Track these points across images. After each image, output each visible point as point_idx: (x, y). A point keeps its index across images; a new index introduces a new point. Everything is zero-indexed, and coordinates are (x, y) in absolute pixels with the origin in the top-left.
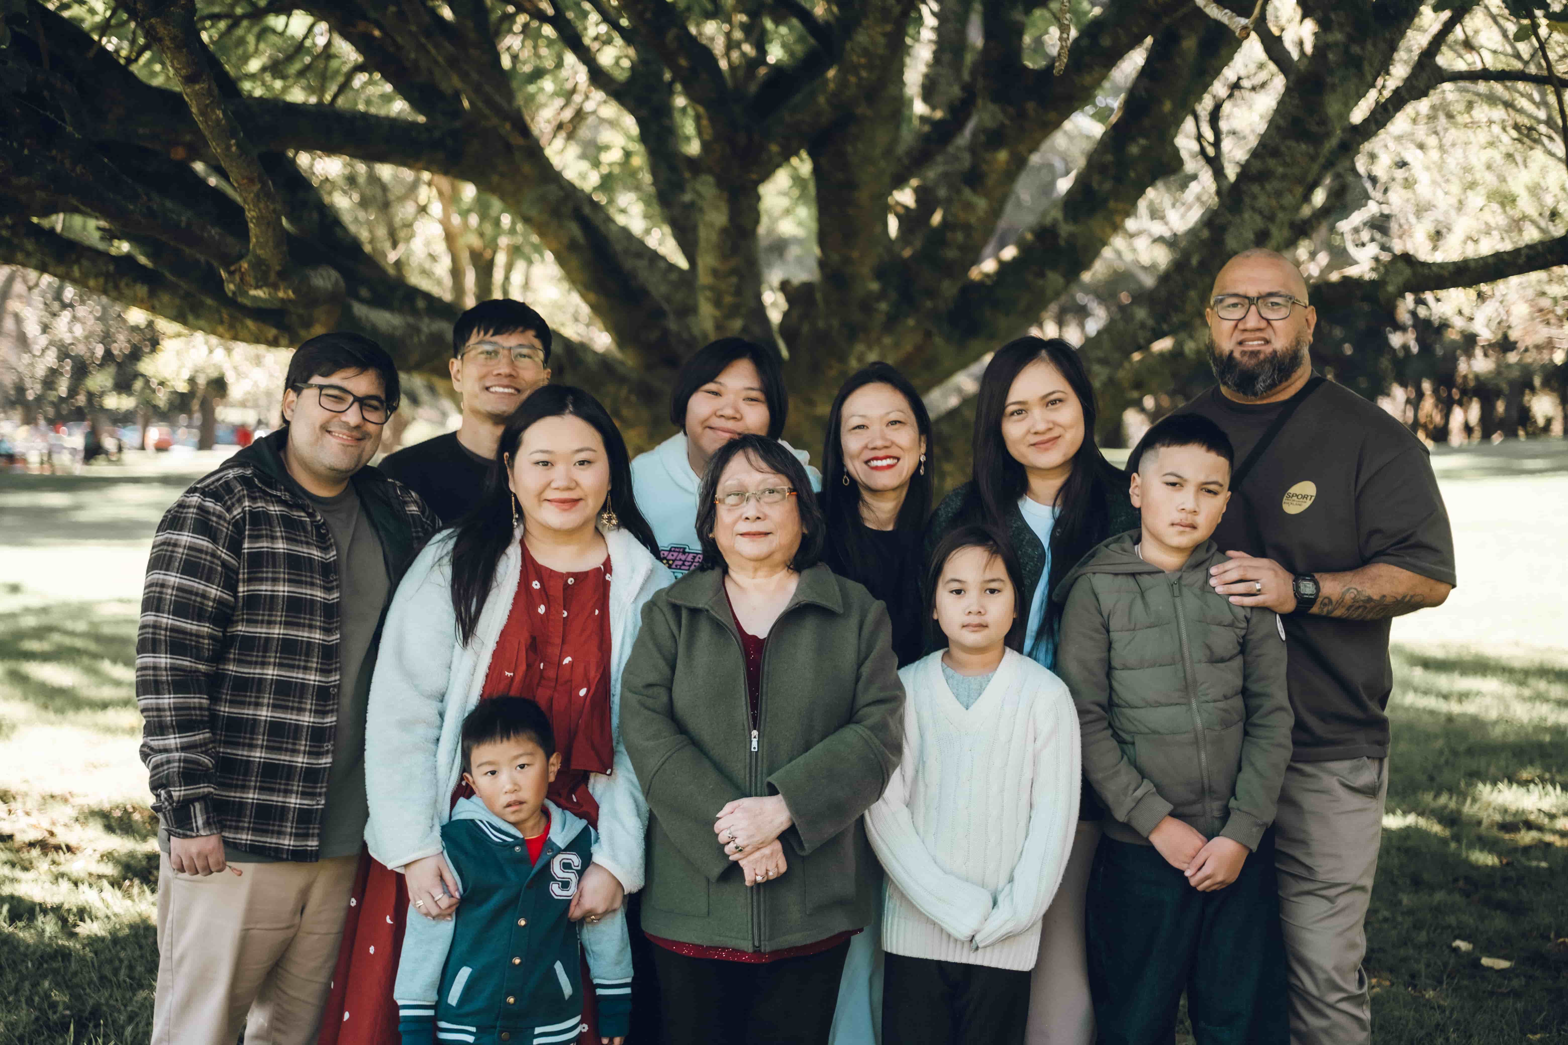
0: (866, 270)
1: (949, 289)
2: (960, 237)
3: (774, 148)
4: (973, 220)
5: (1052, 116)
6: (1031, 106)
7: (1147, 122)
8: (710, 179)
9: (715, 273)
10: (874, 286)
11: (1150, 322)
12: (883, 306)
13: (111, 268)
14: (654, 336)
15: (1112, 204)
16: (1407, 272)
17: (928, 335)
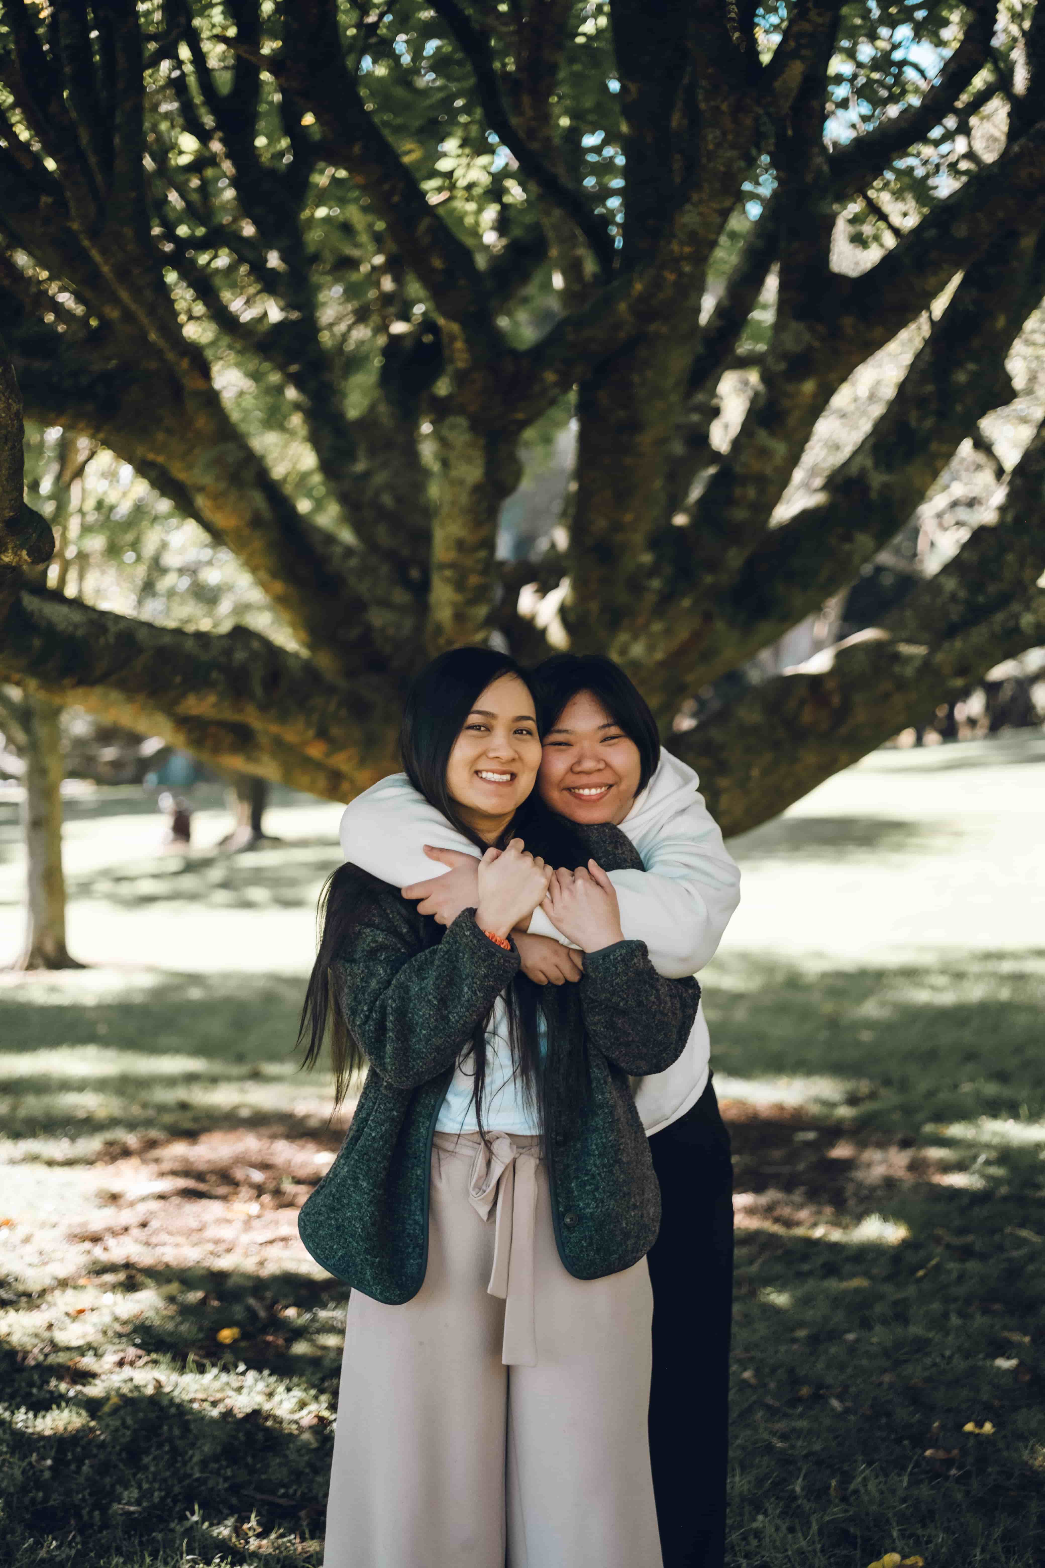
0: (638, 538)
1: (735, 558)
2: (751, 493)
3: (550, 377)
4: (768, 471)
5: (878, 331)
6: (848, 322)
7: (976, 343)
8: (462, 421)
10: (647, 558)
11: (962, 594)
12: (656, 583)
14: (354, 633)
15: (934, 447)
17: (708, 618)
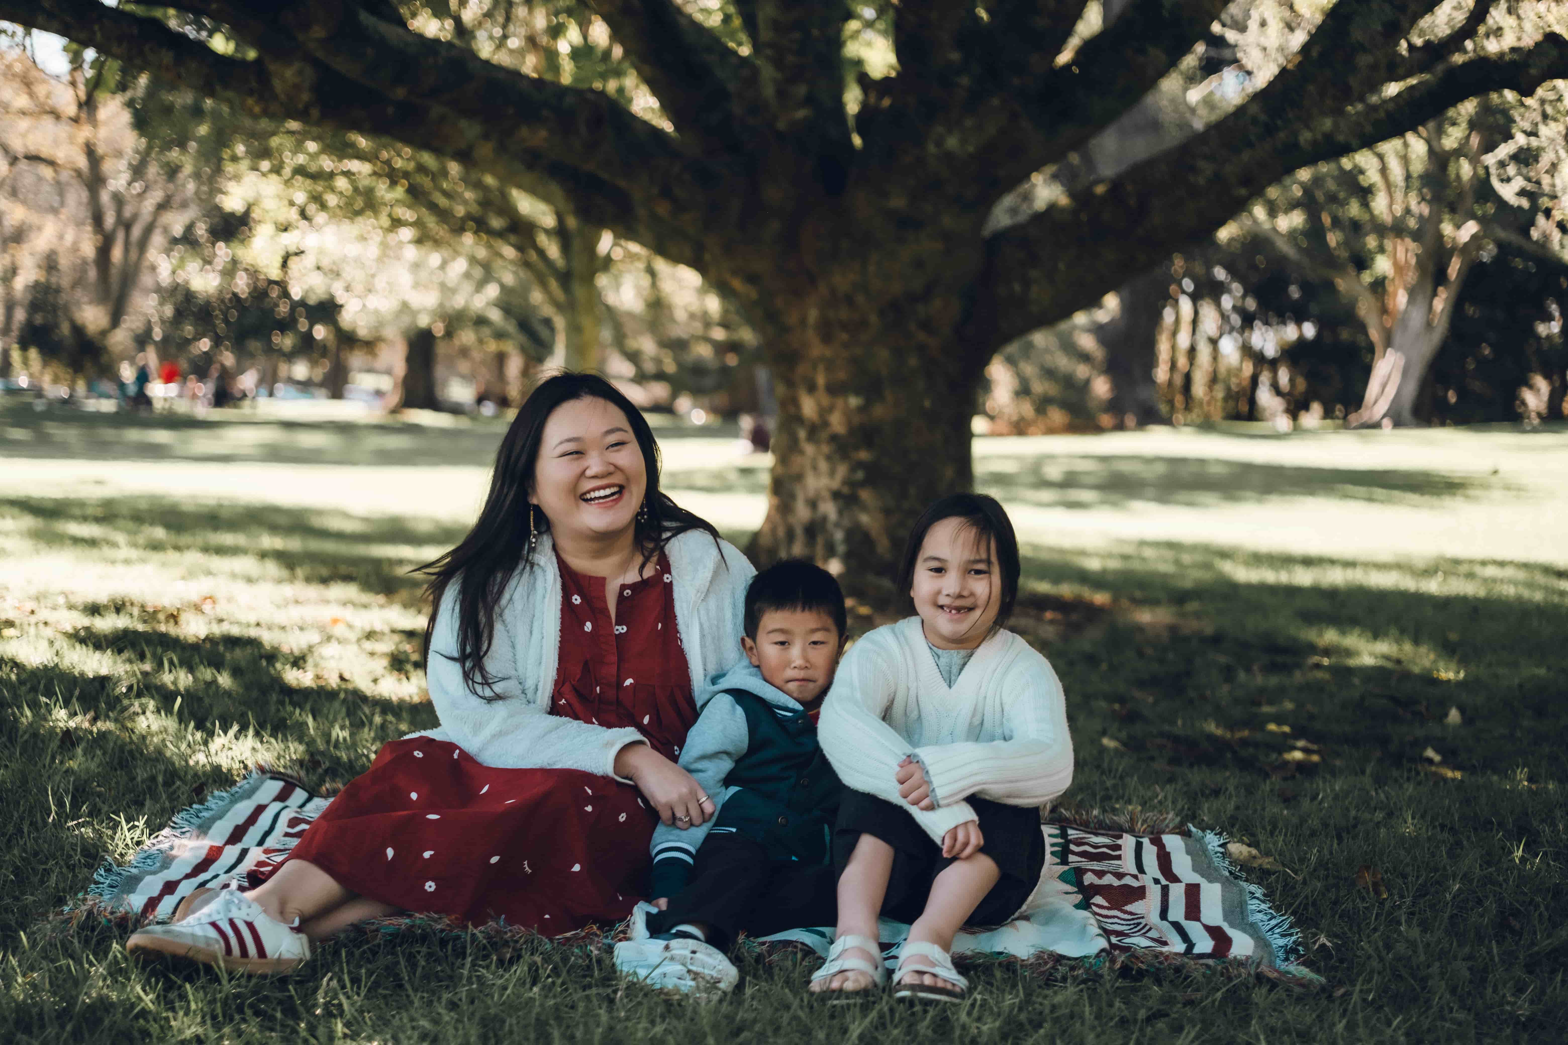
0: (945, 36)
9: (776, 25)
10: (955, 56)
12: (965, 81)
13: (135, 31)
14: (715, 118)
16: (1554, 53)
17: (1014, 117)
